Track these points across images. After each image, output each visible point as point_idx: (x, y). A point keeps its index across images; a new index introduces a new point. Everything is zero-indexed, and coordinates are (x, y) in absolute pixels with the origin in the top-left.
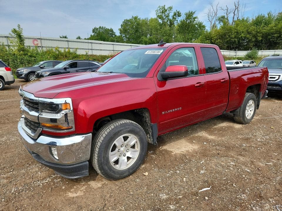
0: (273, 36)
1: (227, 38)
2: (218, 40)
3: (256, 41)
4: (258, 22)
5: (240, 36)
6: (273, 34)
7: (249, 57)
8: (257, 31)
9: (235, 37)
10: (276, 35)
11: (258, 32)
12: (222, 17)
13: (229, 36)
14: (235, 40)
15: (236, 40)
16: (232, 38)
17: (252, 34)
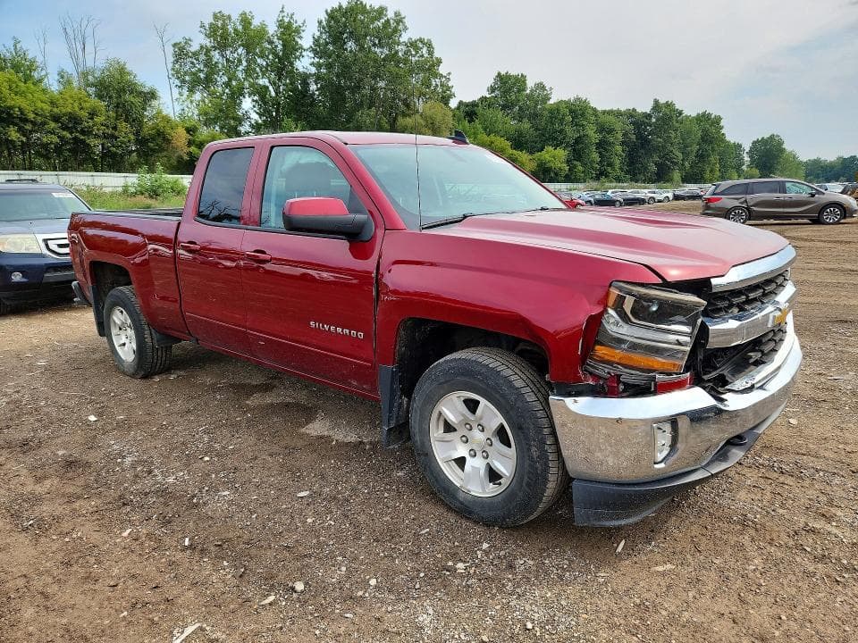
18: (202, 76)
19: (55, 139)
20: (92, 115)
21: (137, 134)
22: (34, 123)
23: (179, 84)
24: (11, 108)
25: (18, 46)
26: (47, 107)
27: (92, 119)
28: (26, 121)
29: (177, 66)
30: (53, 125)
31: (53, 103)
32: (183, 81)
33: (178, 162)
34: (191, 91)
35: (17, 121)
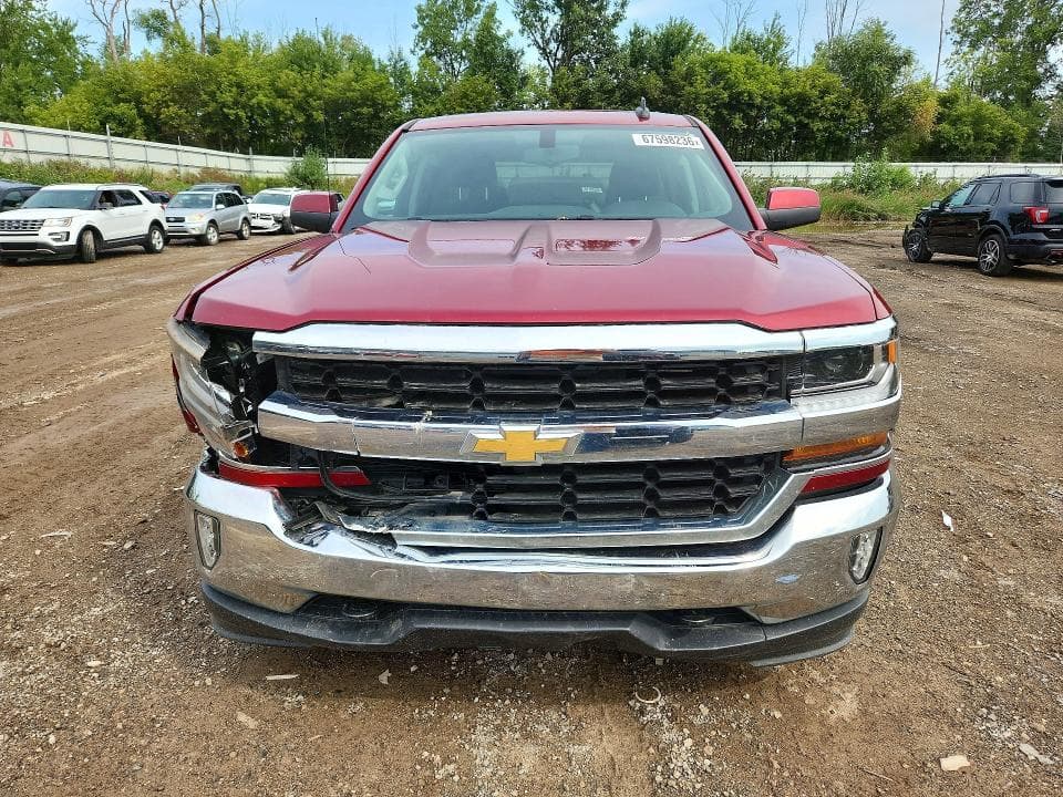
0: (358, 114)
1: (205, 104)
2: (168, 107)
3: (310, 124)
4: (302, 56)
5: (254, 101)
6: (354, 104)
7: (300, 179)
8: (304, 90)
9: (236, 103)
10: (365, 110)
11: (310, 95)
12: (153, 16)
13: (212, 95)
14: (236, 114)
15: (242, 113)
16: (224, 105)
17: (293, 98)
18: (997, 22)
19: (777, 124)
20: (824, 92)
21: (871, 113)
22: (760, 108)
23: (959, 40)
24: (741, 93)
25: (777, 22)
26: (777, 89)
27: (822, 98)
28: (751, 106)
29: (963, 15)
30: (778, 109)
31: (786, 84)
32: (965, 35)
33: (921, 144)
34: (974, 46)
35: (744, 107)
